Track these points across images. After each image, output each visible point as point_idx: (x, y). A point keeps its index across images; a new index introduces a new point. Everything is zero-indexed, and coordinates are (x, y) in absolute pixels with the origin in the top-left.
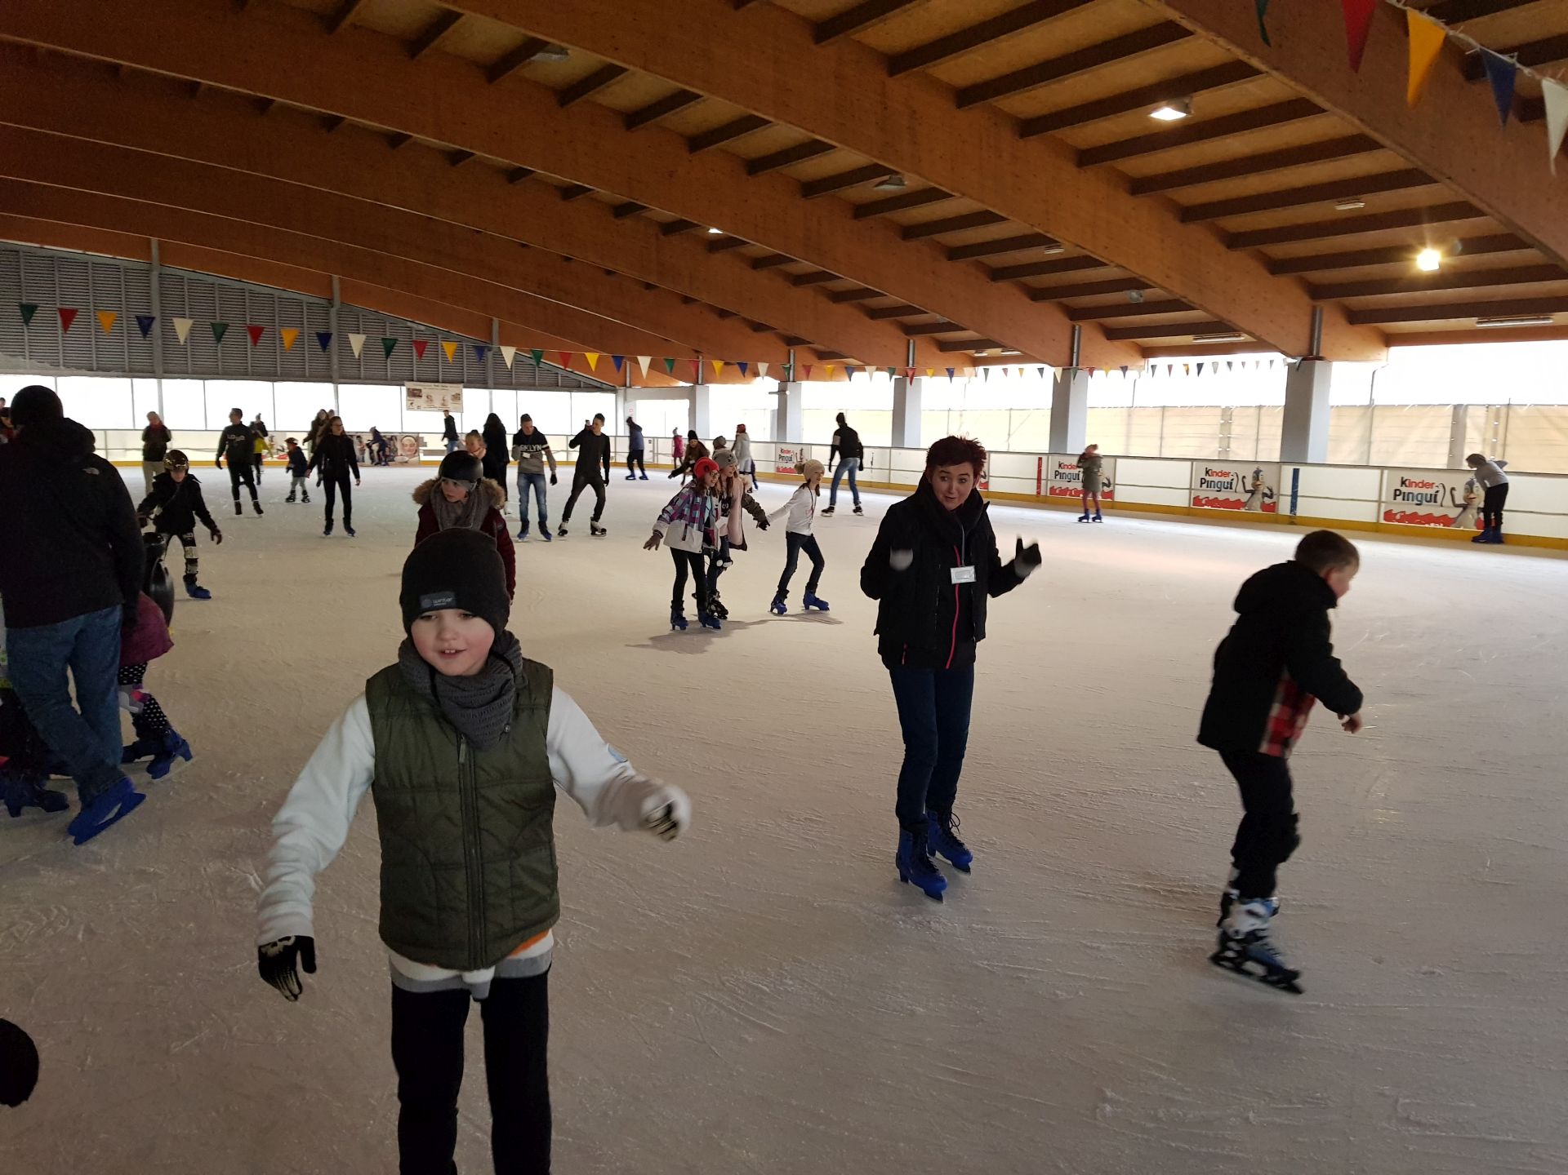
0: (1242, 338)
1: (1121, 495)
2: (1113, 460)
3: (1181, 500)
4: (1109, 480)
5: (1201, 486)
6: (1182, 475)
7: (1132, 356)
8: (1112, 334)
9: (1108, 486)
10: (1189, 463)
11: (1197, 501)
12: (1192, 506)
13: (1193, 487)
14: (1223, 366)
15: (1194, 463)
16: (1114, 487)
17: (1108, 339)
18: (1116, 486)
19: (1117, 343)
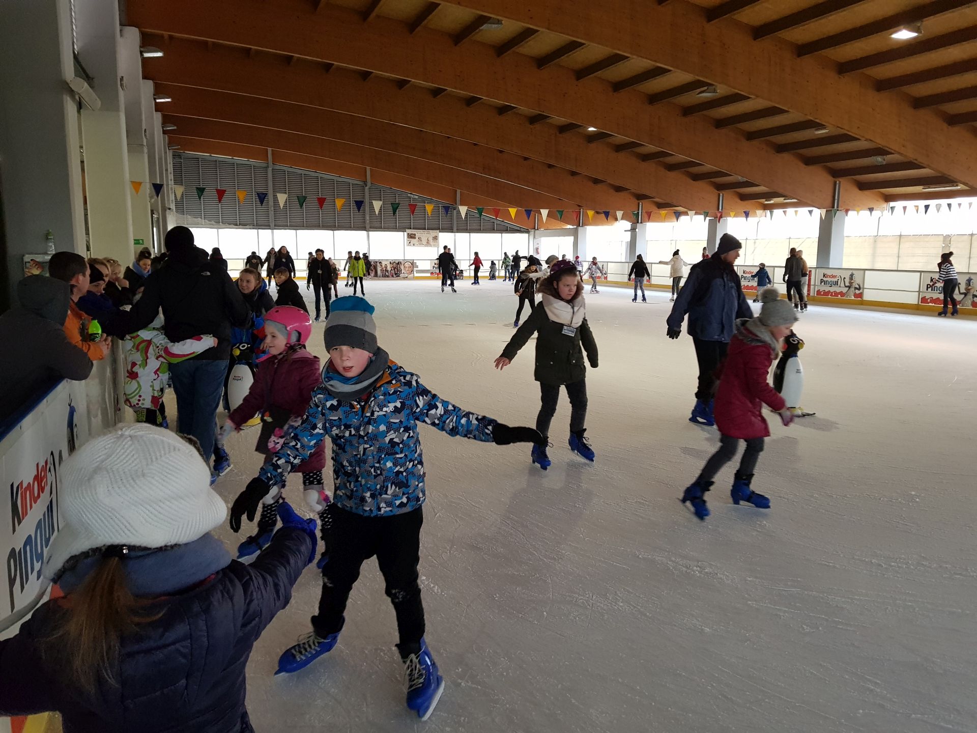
0: (959, 187)
1: (868, 296)
2: (862, 272)
3: (913, 299)
4: (859, 286)
5: (927, 290)
6: (913, 282)
7: (877, 201)
8: (863, 186)
9: (859, 289)
10: (919, 274)
11: (924, 300)
12: (920, 304)
13: (921, 290)
14: (944, 207)
15: (922, 274)
16: (863, 291)
17: (860, 190)
18: (865, 290)
19: (867, 192)
